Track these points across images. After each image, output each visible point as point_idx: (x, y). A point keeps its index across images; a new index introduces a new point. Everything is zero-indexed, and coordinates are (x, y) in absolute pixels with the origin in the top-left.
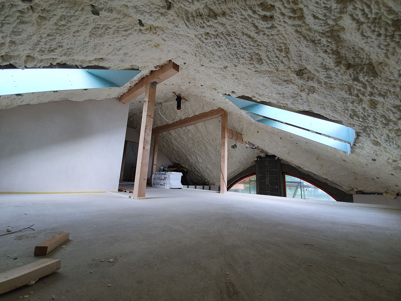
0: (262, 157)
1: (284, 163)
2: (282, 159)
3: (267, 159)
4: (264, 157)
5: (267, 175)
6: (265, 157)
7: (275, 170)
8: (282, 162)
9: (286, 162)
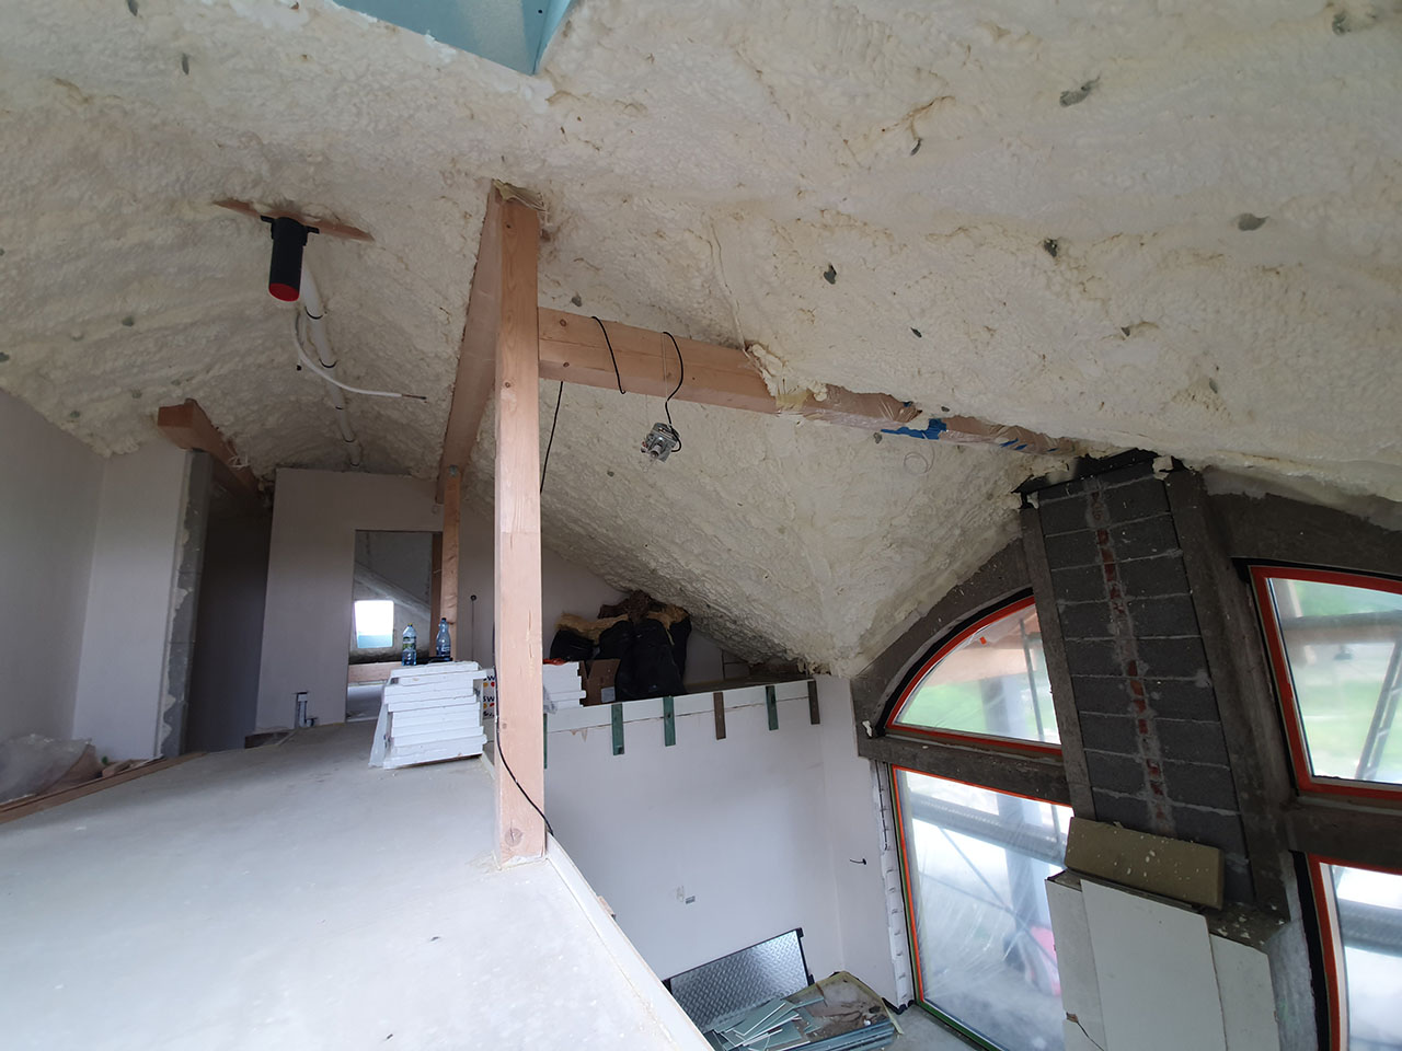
0: (1054, 480)
1: (1237, 488)
2: (1209, 468)
3: (1095, 485)
4: (1069, 476)
5: (1114, 593)
6: (1076, 480)
7: (1172, 553)
8: (1217, 488)
9: (1251, 480)
